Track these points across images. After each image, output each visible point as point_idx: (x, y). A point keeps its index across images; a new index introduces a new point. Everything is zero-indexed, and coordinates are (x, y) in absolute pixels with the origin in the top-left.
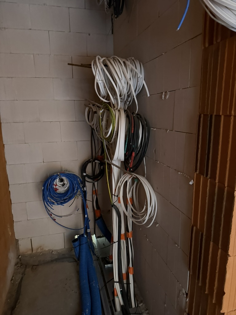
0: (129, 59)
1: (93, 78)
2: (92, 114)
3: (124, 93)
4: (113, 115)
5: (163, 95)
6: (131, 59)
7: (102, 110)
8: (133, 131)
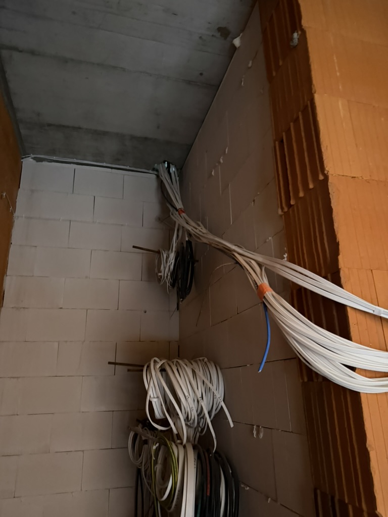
0: (200, 360)
1: (145, 393)
2: (140, 444)
3: (193, 418)
4: (174, 460)
5: (255, 430)
6: (203, 360)
7: (156, 444)
8: (209, 490)
